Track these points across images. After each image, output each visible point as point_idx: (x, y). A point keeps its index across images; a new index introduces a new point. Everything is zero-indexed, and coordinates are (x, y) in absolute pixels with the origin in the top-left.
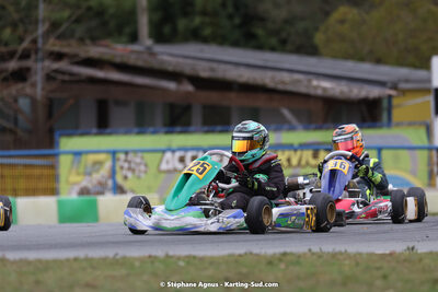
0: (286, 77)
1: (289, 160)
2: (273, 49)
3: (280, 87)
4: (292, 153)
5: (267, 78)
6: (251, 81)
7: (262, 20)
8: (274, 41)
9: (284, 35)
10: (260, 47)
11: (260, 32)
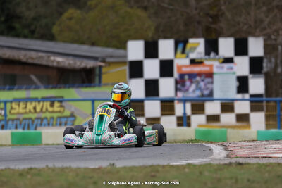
0: (34, 54)
1: (35, 108)
2: (25, 37)
3: (30, 61)
4: (37, 103)
5: (21, 56)
6: (11, 57)
7: (19, 18)
8: (26, 31)
9: (33, 27)
10: (17, 36)
11: (17, 25)
